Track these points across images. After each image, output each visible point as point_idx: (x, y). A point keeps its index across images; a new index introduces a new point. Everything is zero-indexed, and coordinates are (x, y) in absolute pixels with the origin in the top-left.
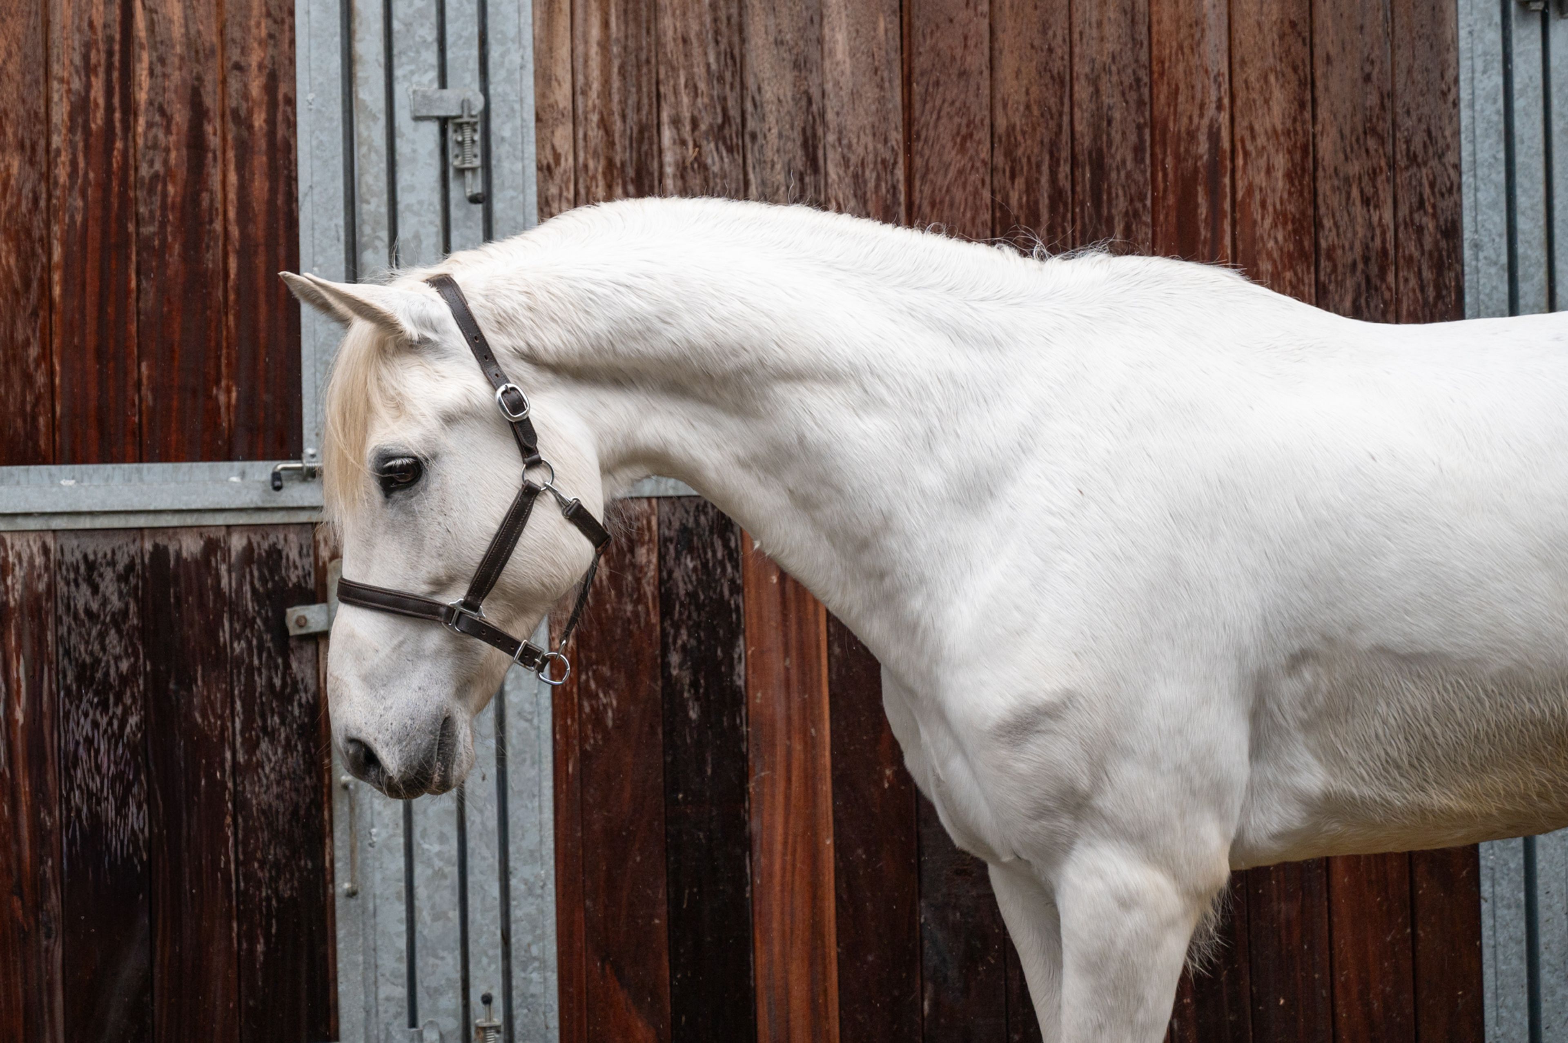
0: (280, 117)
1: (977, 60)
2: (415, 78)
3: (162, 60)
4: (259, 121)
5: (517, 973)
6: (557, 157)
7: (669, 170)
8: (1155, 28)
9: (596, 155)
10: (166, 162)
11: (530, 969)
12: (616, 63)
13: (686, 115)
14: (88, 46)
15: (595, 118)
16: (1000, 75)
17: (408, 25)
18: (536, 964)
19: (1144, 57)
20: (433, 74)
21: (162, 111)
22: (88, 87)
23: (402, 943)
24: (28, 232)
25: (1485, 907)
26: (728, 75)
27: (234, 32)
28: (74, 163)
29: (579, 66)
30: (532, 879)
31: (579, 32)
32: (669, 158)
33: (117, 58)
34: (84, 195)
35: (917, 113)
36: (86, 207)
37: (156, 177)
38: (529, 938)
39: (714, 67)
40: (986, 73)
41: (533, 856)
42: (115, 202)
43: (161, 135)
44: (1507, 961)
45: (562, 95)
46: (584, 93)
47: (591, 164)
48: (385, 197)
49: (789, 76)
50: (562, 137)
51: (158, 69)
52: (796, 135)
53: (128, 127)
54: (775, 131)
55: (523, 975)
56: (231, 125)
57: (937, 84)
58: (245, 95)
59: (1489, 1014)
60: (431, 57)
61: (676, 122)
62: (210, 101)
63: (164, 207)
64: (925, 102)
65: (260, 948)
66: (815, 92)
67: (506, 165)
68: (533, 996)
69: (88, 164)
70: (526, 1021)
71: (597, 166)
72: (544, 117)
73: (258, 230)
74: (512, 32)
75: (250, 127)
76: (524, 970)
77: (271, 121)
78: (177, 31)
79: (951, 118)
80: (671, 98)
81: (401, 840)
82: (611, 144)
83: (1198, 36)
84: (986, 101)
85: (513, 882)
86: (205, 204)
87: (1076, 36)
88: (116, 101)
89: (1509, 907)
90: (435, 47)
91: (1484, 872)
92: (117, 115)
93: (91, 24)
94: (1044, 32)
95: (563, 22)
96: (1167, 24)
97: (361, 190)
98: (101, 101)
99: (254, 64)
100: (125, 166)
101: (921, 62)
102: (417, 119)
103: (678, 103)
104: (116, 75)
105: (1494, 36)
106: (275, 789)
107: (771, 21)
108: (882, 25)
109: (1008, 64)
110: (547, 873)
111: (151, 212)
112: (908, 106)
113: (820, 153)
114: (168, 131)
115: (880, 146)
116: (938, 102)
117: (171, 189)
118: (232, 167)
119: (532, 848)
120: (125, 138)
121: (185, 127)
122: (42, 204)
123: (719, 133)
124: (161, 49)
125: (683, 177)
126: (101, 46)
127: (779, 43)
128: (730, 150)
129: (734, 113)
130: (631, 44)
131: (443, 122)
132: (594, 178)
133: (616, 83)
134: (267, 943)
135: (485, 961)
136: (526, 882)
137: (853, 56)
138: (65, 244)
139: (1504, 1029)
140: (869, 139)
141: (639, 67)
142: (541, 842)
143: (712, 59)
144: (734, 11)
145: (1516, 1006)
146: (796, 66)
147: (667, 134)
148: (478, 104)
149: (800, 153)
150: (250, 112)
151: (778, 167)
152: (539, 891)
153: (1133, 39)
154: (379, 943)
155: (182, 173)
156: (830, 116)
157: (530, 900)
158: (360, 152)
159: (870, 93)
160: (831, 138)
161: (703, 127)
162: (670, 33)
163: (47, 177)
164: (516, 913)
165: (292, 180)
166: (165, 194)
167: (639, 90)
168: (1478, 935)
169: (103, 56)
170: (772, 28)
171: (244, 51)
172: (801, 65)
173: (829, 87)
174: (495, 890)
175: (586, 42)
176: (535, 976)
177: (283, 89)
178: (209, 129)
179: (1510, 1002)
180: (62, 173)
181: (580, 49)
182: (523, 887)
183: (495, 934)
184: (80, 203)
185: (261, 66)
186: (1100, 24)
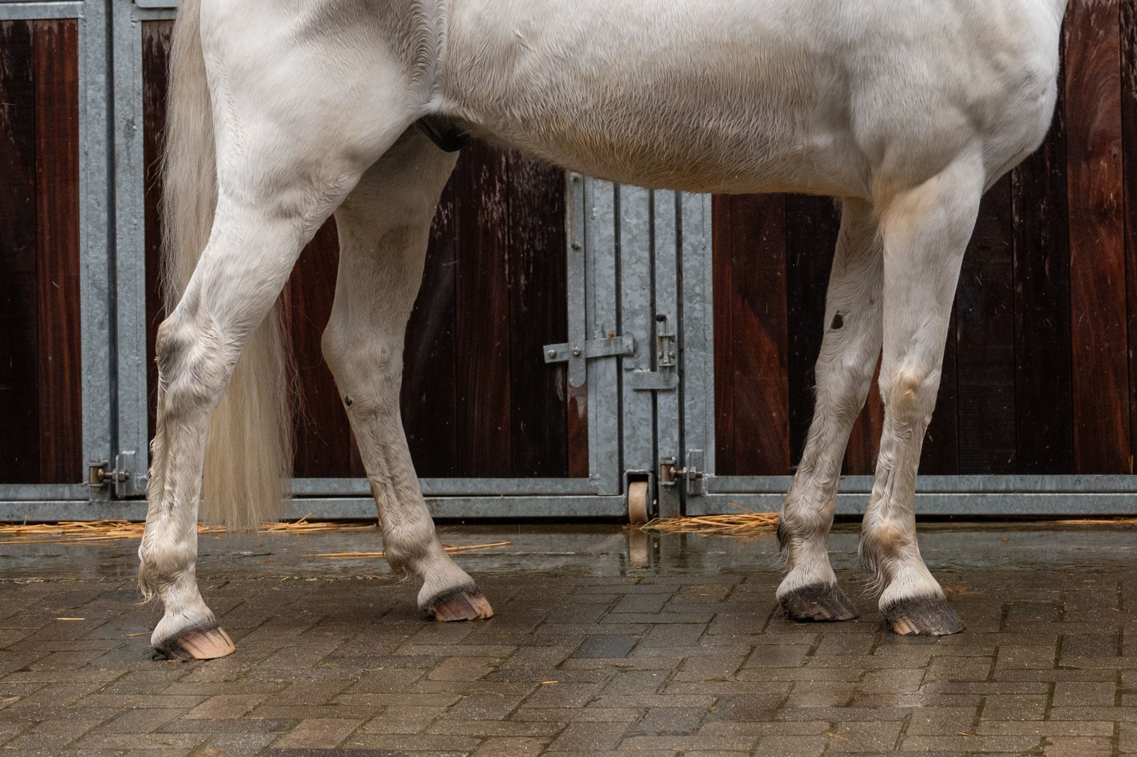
5: (686, 304)
11: (694, 301)
18: (698, 298)
23: (612, 283)
30: (696, 244)
38: (694, 281)
41: (698, 229)
55: (690, 305)
65: (523, 281)
68: (696, 319)
70: (691, 335)
76: (691, 302)
81: (612, 216)
85: (684, 245)
106: (533, 182)
110: (707, 240)
119: (696, 223)
134: (527, 278)
136: (692, 245)
142: (703, 220)
152: (701, 251)
154: (597, 281)
157: (695, 256)
164: (686, 265)
174: (672, 250)
176: (697, 306)
182: (690, 248)
183: (672, 278)
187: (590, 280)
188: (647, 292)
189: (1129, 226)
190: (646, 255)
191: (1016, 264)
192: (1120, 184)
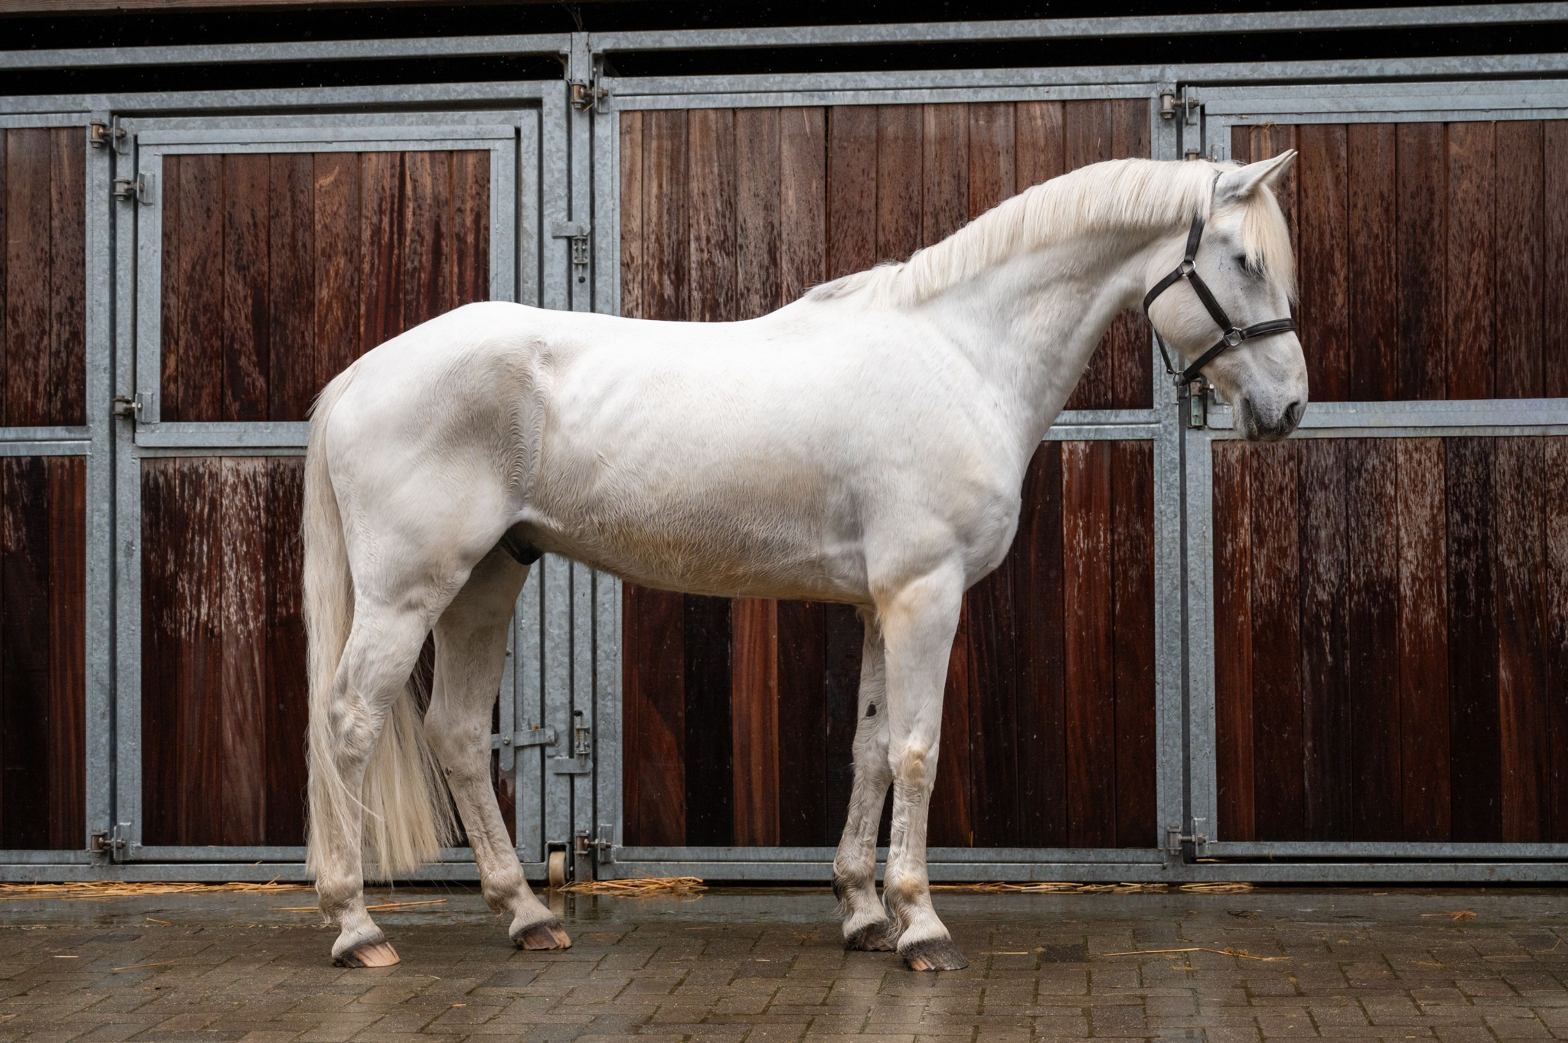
0: (481, 237)
1: (868, 204)
2: (555, 216)
3: (420, 207)
4: (470, 239)
5: (600, 702)
6: (632, 258)
7: (694, 265)
8: (971, 185)
9: (653, 257)
10: (420, 261)
11: (607, 699)
12: (666, 207)
13: (704, 235)
14: (381, 199)
15: (653, 237)
16: (881, 212)
17: (551, 187)
18: (610, 697)
19: (964, 201)
20: (564, 214)
21: (419, 234)
22: (381, 221)
23: (537, 683)
24: (348, 298)
25: (1158, 687)
26: (728, 214)
27: (458, 192)
28: (373, 262)
29: (645, 209)
30: (608, 651)
31: (645, 190)
32: (693, 258)
33: (396, 206)
34: (377, 279)
35: (833, 233)
36: (378, 286)
37: (415, 268)
38: (606, 683)
39: (720, 209)
40: (873, 211)
41: (611, 638)
42: (393, 284)
43: (418, 247)
44: (1169, 719)
45: (636, 225)
46: (648, 224)
47: (651, 262)
48: (537, 279)
49: (762, 214)
50: (635, 248)
51: (418, 211)
52: (765, 246)
53: (401, 243)
54: (753, 244)
55: (603, 703)
56: (455, 242)
57: (845, 217)
58: (463, 225)
59: (1159, 749)
60: (563, 204)
61: (698, 239)
62: (444, 229)
63: (419, 285)
64: (837, 227)
66: (776, 222)
67: (603, 263)
68: (607, 714)
69: (379, 262)
70: (604, 728)
71: (654, 264)
72: (626, 236)
74: (607, 190)
75: (465, 242)
76: (604, 701)
77: (477, 239)
78: (428, 191)
79: (852, 236)
80: (696, 226)
81: (538, 627)
82: (662, 251)
83: (996, 190)
84: (873, 227)
85: (599, 652)
86: (441, 283)
87: (926, 190)
88: (395, 229)
89: (1171, 688)
90: (566, 199)
91: (1157, 667)
92: (396, 236)
93: (383, 188)
94: (907, 189)
95: (637, 185)
96: (979, 184)
97: (523, 276)
98: (387, 229)
99: (468, 209)
100: (399, 264)
101: (837, 205)
102: (555, 237)
103: (699, 229)
104: (395, 215)
107: (752, 184)
108: (814, 185)
109: (886, 205)
110: (618, 648)
111: (412, 288)
112: (828, 231)
113: (778, 255)
114: (422, 245)
115: (812, 252)
116: (845, 227)
117: (423, 275)
118: (455, 263)
119: (607, 633)
120: (399, 248)
121: (431, 242)
122: (356, 283)
123: (721, 246)
124: (420, 201)
125: (701, 270)
126: (388, 199)
127: (756, 195)
128: (728, 254)
129: (730, 234)
130: (674, 197)
131: (569, 239)
132: (652, 270)
133: (665, 218)
135: (582, 694)
136: (605, 652)
137: (798, 203)
138: (367, 305)
139: (1168, 758)
140: (806, 248)
141: (678, 210)
142: (615, 631)
143: (719, 205)
144: (731, 178)
145: (1175, 745)
146: (766, 208)
147: (693, 245)
148: (587, 229)
149: (766, 256)
150: (466, 234)
151: (754, 264)
152: (612, 657)
153: (959, 192)
154: (525, 682)
155: (429, 267)
156: (784, 236)
157: (606, 661)
158: (523, 255)
159: (807, 223)
160: (784, 248)
161: (713, 242)
162: (696, 191)
163: (359, 270)
164: (600, 669)
165: (486, 271)
166: (419, 278)
167: (678, 222)
168: (1154, 704)
169: (389, 206)
170: (753, 188)
171: (463, 202)
172: (768, 208)
173: (784, 219)
174: (589, 656)
175: (649, 196)
176: (609, 704)
177: (483, 222)
178: (444, 243)
179: (1171, 743)
180: (366, 267)
181: (646, 200)
182: (603, 655)
184: (375, 283)
185: (472, 210)
186: (939, 184)
187: (519, 681)
188: (567, 691)
189: (971, 638)
190: (567, 660)
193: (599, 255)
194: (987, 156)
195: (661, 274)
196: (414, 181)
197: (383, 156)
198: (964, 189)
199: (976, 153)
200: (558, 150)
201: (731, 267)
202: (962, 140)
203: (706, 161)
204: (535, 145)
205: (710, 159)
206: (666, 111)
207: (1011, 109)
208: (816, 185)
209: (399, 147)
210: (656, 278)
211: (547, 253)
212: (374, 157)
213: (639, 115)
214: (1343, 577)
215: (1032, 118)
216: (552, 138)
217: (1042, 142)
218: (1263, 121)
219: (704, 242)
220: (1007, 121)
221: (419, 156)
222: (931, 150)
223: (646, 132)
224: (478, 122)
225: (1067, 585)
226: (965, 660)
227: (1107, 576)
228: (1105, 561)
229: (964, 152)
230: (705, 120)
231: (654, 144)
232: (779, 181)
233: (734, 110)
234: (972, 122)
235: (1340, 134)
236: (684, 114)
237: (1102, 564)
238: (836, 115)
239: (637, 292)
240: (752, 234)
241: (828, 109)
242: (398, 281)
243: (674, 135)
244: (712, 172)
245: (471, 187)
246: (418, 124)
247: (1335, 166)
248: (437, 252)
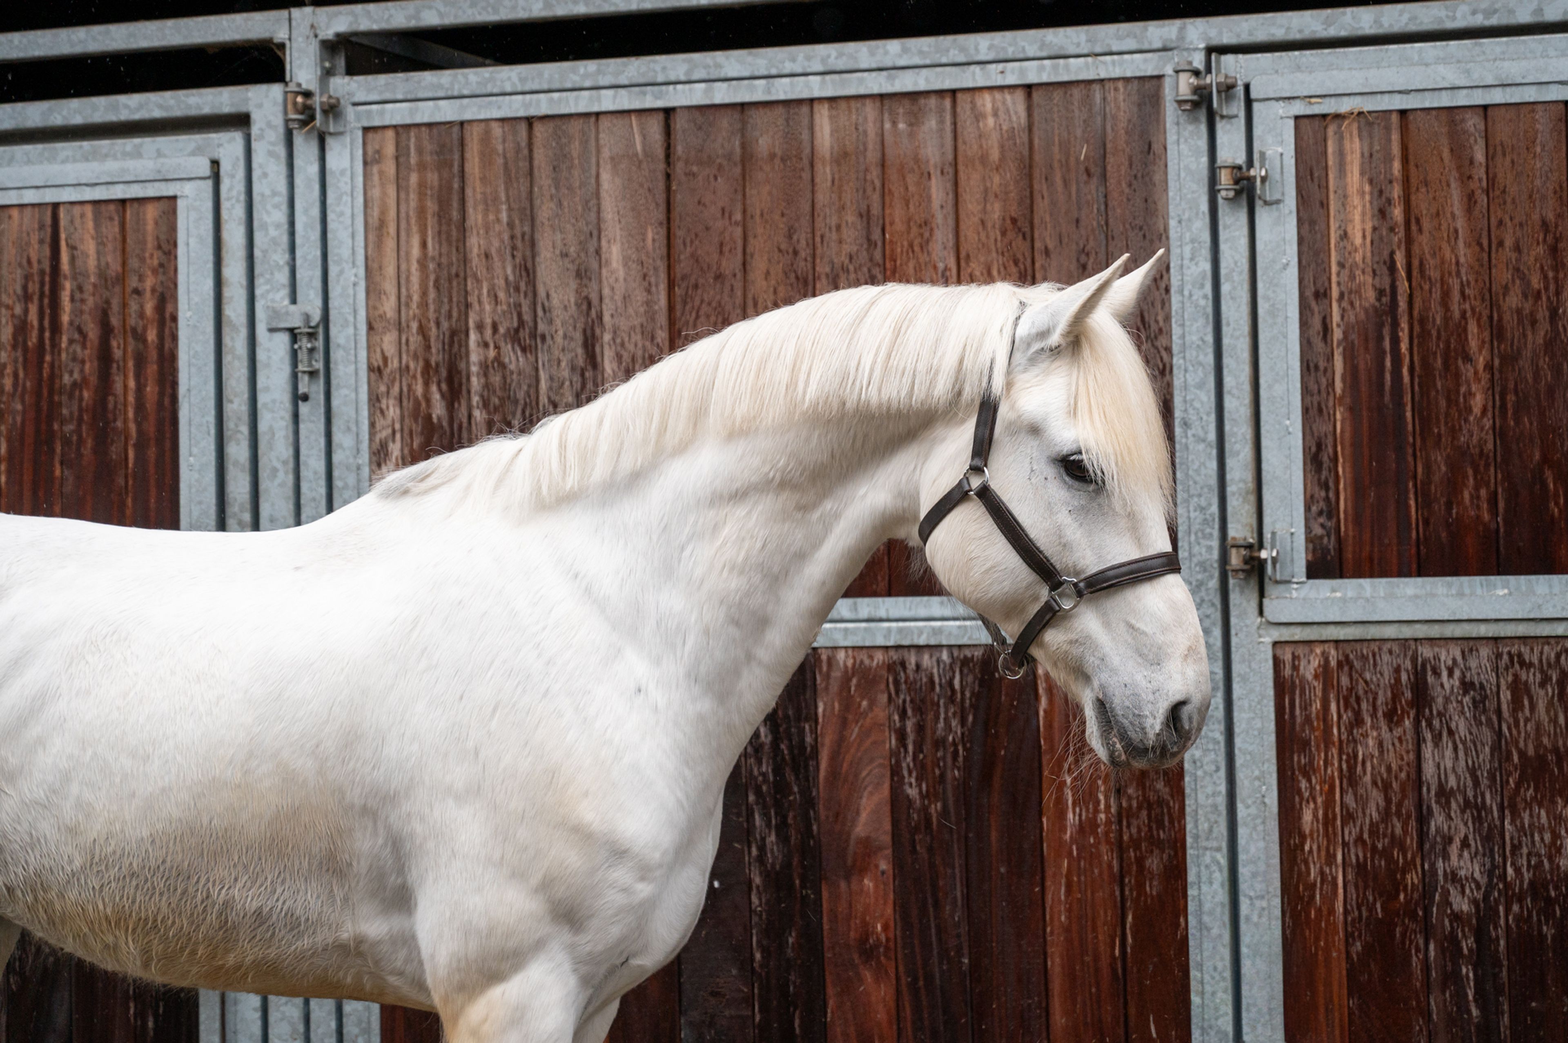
0: (167, 331)
1: (731, 264)
2: (271, 296)
3: (80, 289)
4: (152, 336)
6: (385, 359)
7: (474, 369)
8: (888, 228)
9: (416, 357)
10: (82, 371)
12: (432, 277)
13: (488, 321)
14: (27, 278)
15: (414, 326)
16: (751, 276)
17: (265, 252)
19: (878, 255)
20: (285, 292)
21: (80, 330)
22: (26, 311)
23: (259, 1029)
26: (523, 286)
27: (133, 263)
28: (16, 375)
29: (403, 282)
31: (402, 253)
32: (474, 358)
33: (47, 288)
34: (23, 402)
35: (678, 314)
36: (24, 412)
37: (75, 384)
38: (357, 1031)
39: (511, 278)
40: (739, 275)
42: (44, 406)
43: (79, 349)
45: (389, 306)
46: (407, 305)
47: (412, 365)
48: (246, 396)
49: (573, 284)
50: (389, 342)
51: (78, 296)
52: (578, 336)
53: (55, 345)
54: (561, 333)
56: (130, 340)
57: (696, 286)
58: (141, 315)
60: (284, 277)
61: (480, 327)
62: (115, 321)
63: (81, 409)
64: (685, 303)
65: (151, 1024)
66: (594, 297)
67: (341, 367)
69: (26, 375)
71: (417, 367)
72: (375, 325)
73: (150, 428)
74: (346, 252)
75: (144, 341)
77: (161, 336)
78: (92, 263)
79: (708, 316)
80: (476, 306)
82: (428, 347)
83: (927, 235)
84: (739, 301)
86: (111, 406)
87: (818, 239)
88: (46, 323)
90: (286, 271)
91: (1195, 1022)
92: (47, 334)
93: (29, 262)
94: (790, 237)
95: (390, 244)
96: (899, 226)
97: (227, 392)
98: (36, 323)
99: (148, 289)
100: (52, 376)
101: (683, 266)
102: (272, 330)
103: (482, 310)
104: (46, 301)
105: (1201, 226)
107: (559, 236)
108: (650, 235)
109: (759, 265)
111: (71, 413)
112: (671, 308)
113: (598, 349)
114: (84, 347)
115: (648, 344)
116: (697, 302)
117: (86, 394)
118: (131, 375)
120: (52, 353)
121: (96, 342)
123: (514, 336)
124: (80, 279)
125: (486, 375)
126: (36, 278)
127: (564, 255)
128: (524, 350)
129: (527, 317)
130: (444, 260)
131: (293, 332)
132: (414, 377)
133: (432, 294)
134: (156, 1022)
137: (625, 265)
140: (639, 337)
141: (450, 282)
143: (509, 271)
144: (527, 229)
146: (579, 275)
147: (473, 337)
148: (316, 316)
149: (580, 351)
150: (145, 329)
151: (563, 364)
153: (869, 240)
154: (238, 1027)
155: (93, 380)
156: (607, 318)
158: (227, 359)
159: (640, 296)
160: (607, 337)
161: (502, 330)
162: (475, 251)
165: (175, 384)
166: (81, 399)
167: (450, 300)
169: (37, 286)
170: (559, 243)
171: (141, 278)
172: (582, 274)
173: (606, 291)
175: (408, 261)
177: (169, 308)
178: (114, 344)
180: (7, 383)
181: (403, 267)
183: (329, 1026)
184: (19, 407)
185: (153, 290)
186: (839, 228)
187: (229, 1027)
189: (901, 969)
191: (758, 1018)
192: (889, 911)
193: (336, 355)
194: (911, 179)
195: (427, 384)
196: (72, 248)
197: (28, 212)
198: (876, 235)
199: (893, 174)
200: (274, 194)
201: (529, 370)
202: (873, 155)
203: (490, 203)
204: (240, 187)
205: (496, 199)
206: (430, 125)
207: (948, 103)
208: (653, 236)
209: (50, 196)
210: (419, 389)
211: (261, 355)
212: (15, 213)
213: (390, 134)
214: (1494, 872)
215: (979, 117)
216: (265, 175)
217: (995, 155)
218: (1345, 106)
219: (488, 332)
220: (941, 122)
221: (77, 210)
222: (825, 173)
223: (402, 160)
224: (159, 154)
225: (1048, 883)
226: (892, 1004)
227: (1110, 866)
228: (1108, 842)
229: (874, 174)
230: (486, 138)
231: (414, 178)
232: (598, 231)
233: (530, 121)
234: (887, 126)
235: (1473, 123)
236: (456, 129)
237: (1104, 848)
238: (680, 123)
239: (393, 412)
240: (560, 317)
241: (668, 112)
242: (51, 402)
243: (443, 165)
244: (498, 220)
245: (152, 255)
246: (75, 161)
247: (1466, 178)
248: (105, 357)
